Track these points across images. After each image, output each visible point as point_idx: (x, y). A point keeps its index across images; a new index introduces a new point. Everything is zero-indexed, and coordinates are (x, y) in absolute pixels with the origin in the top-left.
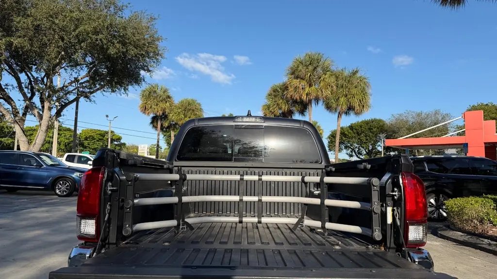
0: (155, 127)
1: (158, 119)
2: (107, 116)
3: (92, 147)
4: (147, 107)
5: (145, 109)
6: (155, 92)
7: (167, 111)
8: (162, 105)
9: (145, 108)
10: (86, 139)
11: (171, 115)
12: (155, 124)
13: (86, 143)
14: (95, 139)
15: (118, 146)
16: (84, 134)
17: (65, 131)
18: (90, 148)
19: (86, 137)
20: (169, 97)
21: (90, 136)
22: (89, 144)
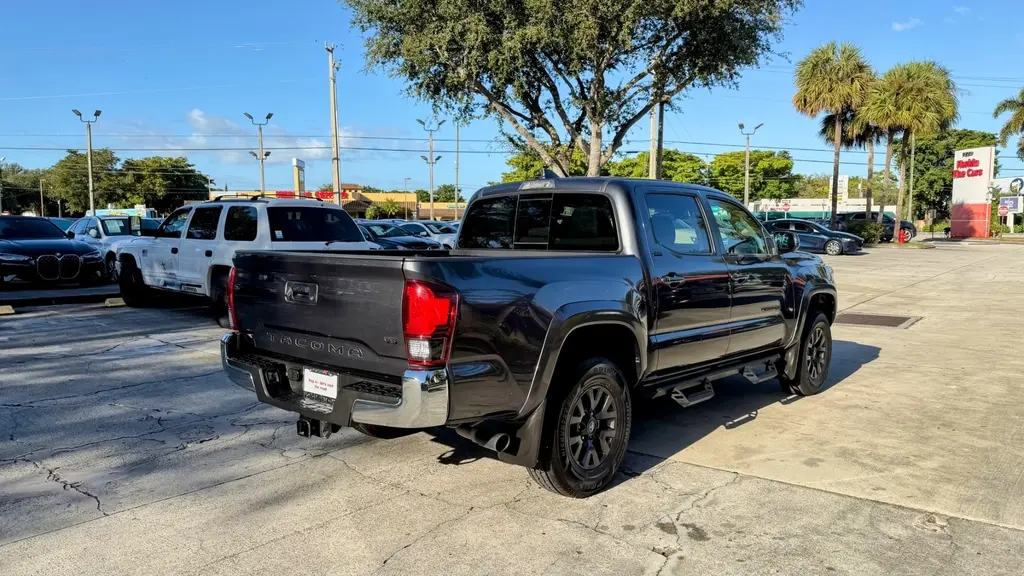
0: (831, 139)
1: (835, 122)
2: (741, 126)
3: (734, 189)
4: (808, 100)
5: (804, 104)
6: (828, 60)
7: (856, 100)
8: (843, 89)
9: (805, 100)
10: (722, 173)
11: (864, 108)
12: (829, 133)
13: (722, 180)
14: (738, 172)
15: (786, 182)
16: (718, 164)
17: (684, 161)
18: (728, 189)
19: (722, 169)
20: (861, 68)
21: (729, 167)
22: (728, 183)
